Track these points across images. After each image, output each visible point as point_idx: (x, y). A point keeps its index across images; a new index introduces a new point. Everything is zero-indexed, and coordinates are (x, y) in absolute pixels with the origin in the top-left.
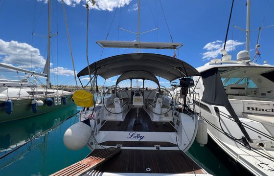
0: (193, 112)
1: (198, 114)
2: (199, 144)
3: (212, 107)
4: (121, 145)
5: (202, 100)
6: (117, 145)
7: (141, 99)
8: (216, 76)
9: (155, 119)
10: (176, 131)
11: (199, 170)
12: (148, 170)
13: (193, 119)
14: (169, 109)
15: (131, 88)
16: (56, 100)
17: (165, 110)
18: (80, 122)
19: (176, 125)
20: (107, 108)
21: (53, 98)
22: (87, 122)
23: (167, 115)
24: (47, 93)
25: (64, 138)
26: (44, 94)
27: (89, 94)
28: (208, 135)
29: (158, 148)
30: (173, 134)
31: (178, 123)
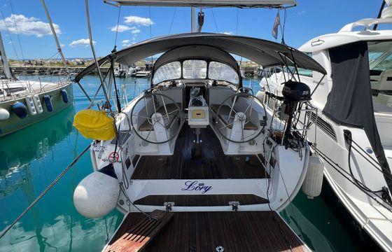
0: (302, 140)
1: (310, 144)
2: (306, 196)
3: (340, 130)
4: (173, 203)
5: (324, 112)
6: (166, 203)
7: (204, 111)
8: (361, 60)
9: (231, 150)
10: (269, 177)
11: (299, 247)
12: (220, 249)
13: (301, 156)
14: (257, 132)
15: (182, 78)
16: (32, 105)
17: (250, 134)
18: (96, 172)
19: (268, 164)
20: (140, 133)
21: (24, 101)
22: (109, 170)
23: (254, 142)
24: (10, 91)
25: (76, 203)
26: (5, 94)
27: (105, 118)
28: (325, 178)
29: (235, 208)
30: (262, 183)
31: (273, 163)
